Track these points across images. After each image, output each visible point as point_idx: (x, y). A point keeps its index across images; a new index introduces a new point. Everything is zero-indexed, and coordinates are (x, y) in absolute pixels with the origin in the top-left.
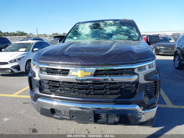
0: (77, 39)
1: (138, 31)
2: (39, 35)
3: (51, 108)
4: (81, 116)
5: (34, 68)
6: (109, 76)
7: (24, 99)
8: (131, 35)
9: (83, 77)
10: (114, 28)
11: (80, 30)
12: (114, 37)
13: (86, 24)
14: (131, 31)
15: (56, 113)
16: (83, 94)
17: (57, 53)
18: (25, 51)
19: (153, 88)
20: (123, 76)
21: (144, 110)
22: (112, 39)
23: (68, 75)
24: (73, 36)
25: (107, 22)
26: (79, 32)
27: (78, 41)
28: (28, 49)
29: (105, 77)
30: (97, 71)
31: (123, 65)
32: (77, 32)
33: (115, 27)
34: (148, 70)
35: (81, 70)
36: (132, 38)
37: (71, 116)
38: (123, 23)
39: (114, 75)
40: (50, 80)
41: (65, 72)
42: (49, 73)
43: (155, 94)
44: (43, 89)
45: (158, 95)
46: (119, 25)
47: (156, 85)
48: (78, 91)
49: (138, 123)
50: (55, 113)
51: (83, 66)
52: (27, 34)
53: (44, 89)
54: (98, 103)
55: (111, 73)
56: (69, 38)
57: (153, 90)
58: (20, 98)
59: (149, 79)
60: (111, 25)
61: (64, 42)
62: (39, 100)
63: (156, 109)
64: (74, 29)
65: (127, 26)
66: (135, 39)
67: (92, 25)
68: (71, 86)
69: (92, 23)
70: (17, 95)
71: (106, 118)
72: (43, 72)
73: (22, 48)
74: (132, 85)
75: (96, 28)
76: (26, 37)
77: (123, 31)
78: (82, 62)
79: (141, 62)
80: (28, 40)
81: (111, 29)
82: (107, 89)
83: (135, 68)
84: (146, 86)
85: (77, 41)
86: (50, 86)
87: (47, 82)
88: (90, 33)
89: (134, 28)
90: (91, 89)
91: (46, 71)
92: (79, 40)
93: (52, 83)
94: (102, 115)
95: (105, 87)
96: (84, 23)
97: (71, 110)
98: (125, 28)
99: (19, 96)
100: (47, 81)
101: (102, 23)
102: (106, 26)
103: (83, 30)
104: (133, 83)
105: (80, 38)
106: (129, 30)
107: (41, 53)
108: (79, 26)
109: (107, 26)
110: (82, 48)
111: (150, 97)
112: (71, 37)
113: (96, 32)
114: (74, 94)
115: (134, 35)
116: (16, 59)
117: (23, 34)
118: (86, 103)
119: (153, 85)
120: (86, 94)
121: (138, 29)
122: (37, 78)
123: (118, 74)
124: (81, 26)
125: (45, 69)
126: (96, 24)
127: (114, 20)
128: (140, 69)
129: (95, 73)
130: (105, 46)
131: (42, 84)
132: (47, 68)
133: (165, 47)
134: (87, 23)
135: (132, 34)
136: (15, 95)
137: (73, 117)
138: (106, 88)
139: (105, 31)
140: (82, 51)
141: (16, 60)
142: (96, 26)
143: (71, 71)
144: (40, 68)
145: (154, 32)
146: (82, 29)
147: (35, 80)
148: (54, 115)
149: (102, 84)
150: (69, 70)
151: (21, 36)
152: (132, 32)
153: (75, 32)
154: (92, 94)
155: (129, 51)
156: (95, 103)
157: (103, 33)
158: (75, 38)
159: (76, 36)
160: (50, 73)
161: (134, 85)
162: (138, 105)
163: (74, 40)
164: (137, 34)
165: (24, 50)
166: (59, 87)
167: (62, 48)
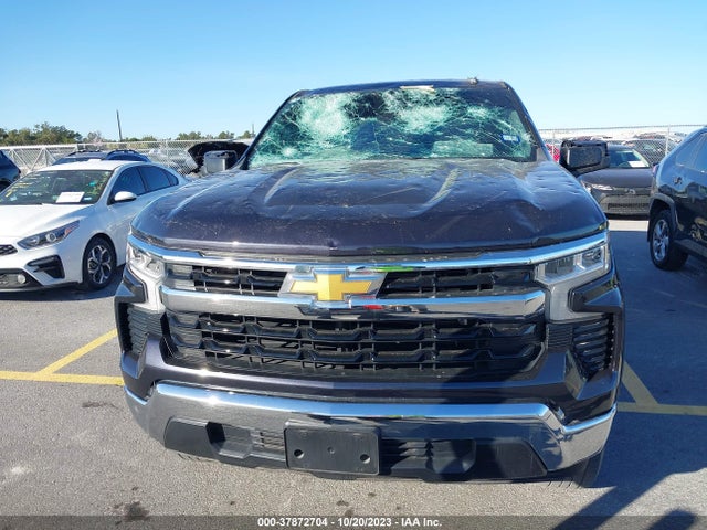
0: (296, 156)
1: (528, 125)
2: (127, 140)
3: (209, 423)
4: (329, 449)
5: (141, 266)
6: (437, 297)
7: (87, 387)
8: (505, 142)
9: (340, 298)
10: (439, 114)
11: (305, 121)
12: (440, 146)
13: (328, 96)
14: (500, 125)
15: (228, 442)
16: (334, 366)
17: (233, 207)
18: (82, 202)
19: (601, 337)
20: (490, 295)
21: (566, 422)
22: (433, 155)
23: (279, 293)
24: (281, 144)
25: (411, 90)
26: (302, 128)
27: (300, 162)
28: (94, 193)
29: (423, 297)
30: (391, 277)
31: (490, 254)
32: (294, 128)
33: (443, 108)
34: (582, 272)
35: (331, 273)
36: (509, 151)
37: (291, 452)
38: (472, 93)
39: (458, 292)
40: (206, 314)
41: (269, 282)
42: (202, 284)
43: (608, 361)
44: (175, 350)
45: (617, 365)
46: (458, 101)
47: (610, 327)
48: (318, 356)
49: (545, 472)
50: (224, 439)
51: (337, 256)
52: (78, 135)
53: (181, 350)
54: (394, 399)
55: (446, 284)
56: (266, 150)
57: (601, 346)
58: (69, 385)
59: (586, 303)
60: (428, 103)
61: (245, 167)
62: (161, 389)
63: (610, 417)
64: (283, 116)
65: (489, 106)
66: (519, 155)
67: (354, 101)
68: (292, 333)
69: (354, 94)
70: (56, 372)
71: (426, 458)
72: (179, 283)
73: (70, 190)
74: (526, 329)
75: (366, 114)
76: (80, 148)
77: (475, 126)
78: (335, 243)
79: (557, 242)
80: (86, 159)
81: (426, 118)
82: (430, 344)
83: (537, 264)
84: (577, 331)
85: (297, 161)
86: (205, 334)
87: (193, 320)
88: (345, 132)
89: (515, 113)
90: (369, 345)
91: (191, 278)
92: (306, 158)
93: (213, 325)
94: (408, 445)
95: (422, 336)
96: (323, 92)
97: (291, 428)
98: (479, 112)
99: (63, 378)
100: (196, 318)
101: (392, 93)
102: (405, 107)
103: (318, 121)
104: (530, 320)
105: (307, 150)
106: (495, 121)
107: (170, 210)
108: (304, 106)
109: (409, 104)
110: (330, 188)
111: (589, 373)
112: (272, 145)
113: (370, 126)
114: (299, 364)
115: (515, 139)
116: (46, 233)
117: (61, 136)
118: (349, 399)
119: (598, 330)
120: (347, 367)
121: (529, 117)
122: (154, 305)
123: (474, 288)
124: (310, 105)
125: (188, 271)
126: (369, 99)
127: (436, 84)
128: (554, 267)
129: (384, 284)
130: (415, 181)
131: (173, 329)
132: (195, 267)
133: (611, 186)
134: (332, 96)
135: (506, 138)
136: (46, 374)
137: (298, 453)
138: (427, 340)
139: (404, 123)
140: (330, 202)
141: (48, 237)
142: (369, 104)
143: (289, 277)
144: (166, 264)
145: (567, 130)
146: (315, 116)
147: (144, 314)
148: (221, 447)
149: (412, 324)
150: (282, 274)
151: (57, 143)
152: (507, 128)
153: (286, 127)
154: (371, 366)
155: (510, 202)
156: (381, 400)
157: (396, 133)
158: (289, 151)
159: (293, 145)
160: (209, 284)
161: (531, 329)
162: (545, 404)
163: (283, 157)
164: (526, 137)
165: (77, 196)
166: (243, 338)
167: (251, 189)
